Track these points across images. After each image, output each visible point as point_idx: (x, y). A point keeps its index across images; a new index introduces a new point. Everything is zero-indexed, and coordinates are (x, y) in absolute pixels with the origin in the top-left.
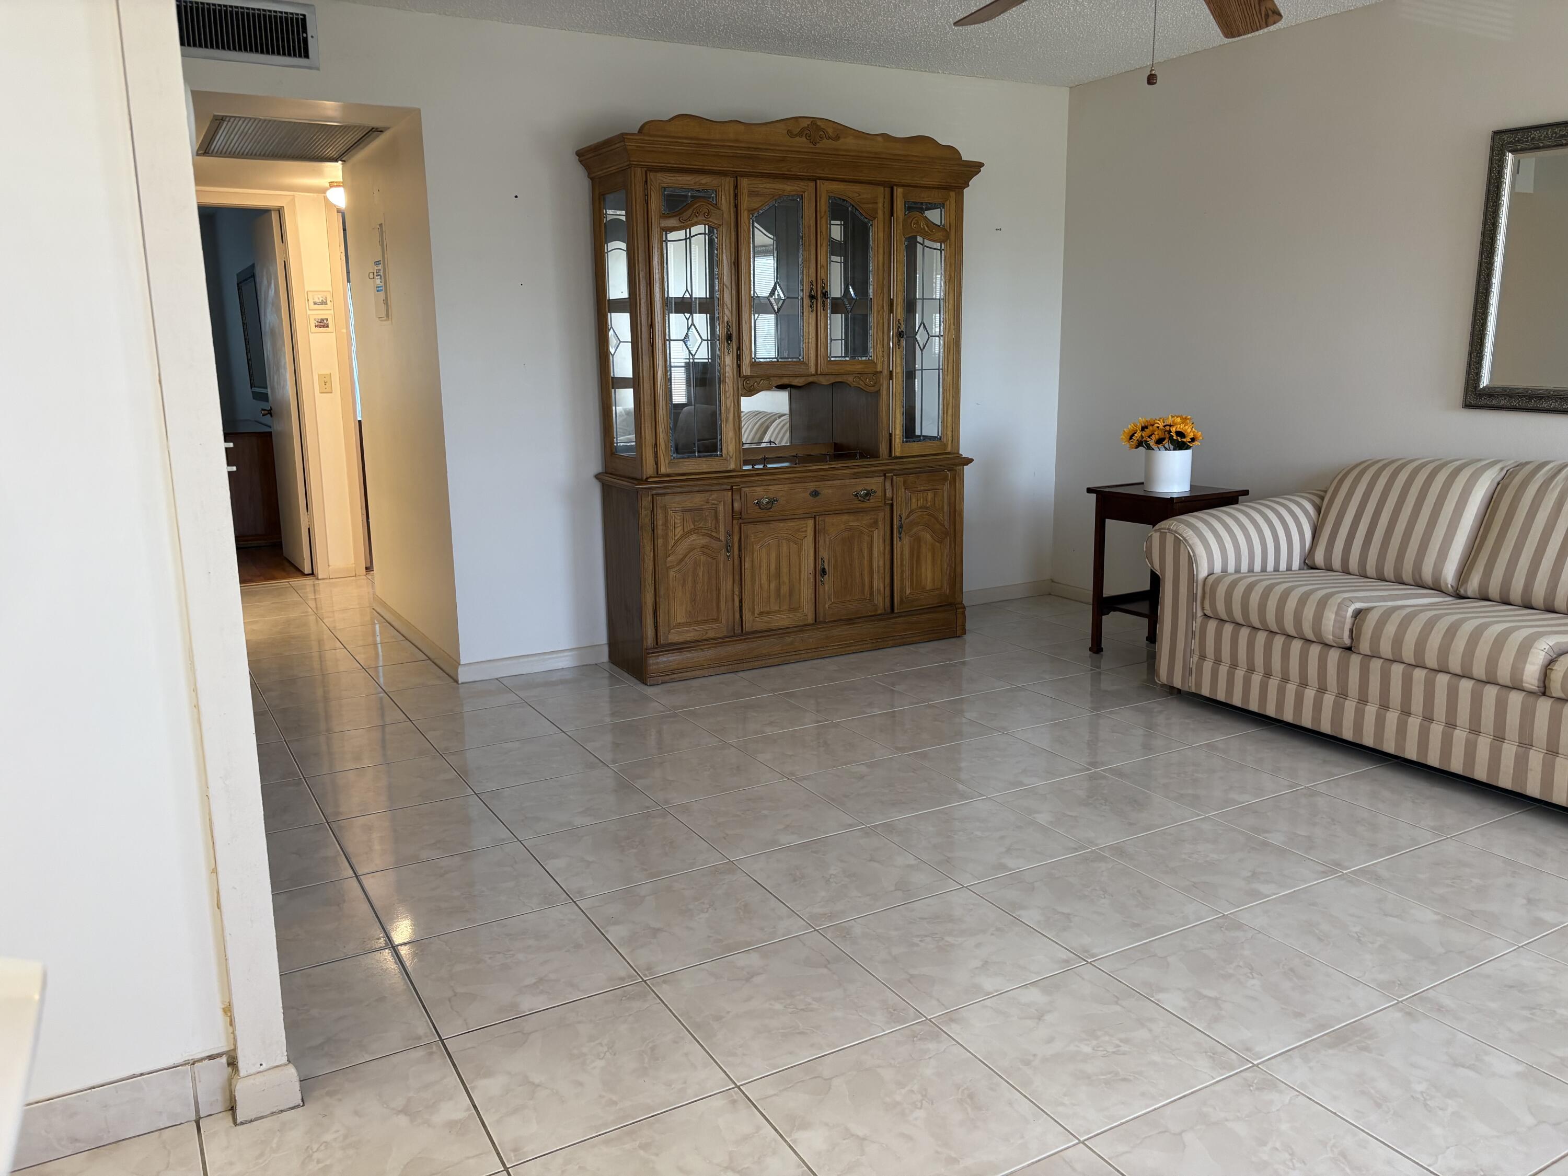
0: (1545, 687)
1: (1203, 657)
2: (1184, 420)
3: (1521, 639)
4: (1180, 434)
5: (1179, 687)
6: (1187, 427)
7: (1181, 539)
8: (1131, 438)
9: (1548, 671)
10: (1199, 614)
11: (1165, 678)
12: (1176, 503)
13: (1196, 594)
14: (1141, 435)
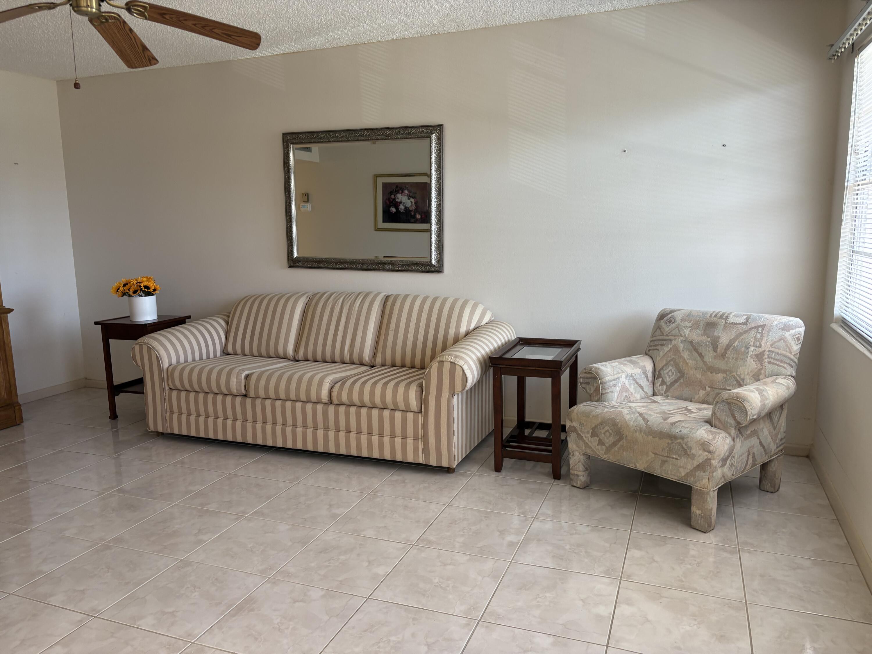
0: (331, 400)
1: (172, 412)
2: (148, 279)
3: (318, 379)
4: (147, 287)
5: (162, 431)
6: (150, 283)
7: (151, 347)
8: (117, 291)
9: (331, 392)
10: (167, 388)
11: (153, 428)
12: (148, 327)
13: (164, 377)
14: (124, 289)
